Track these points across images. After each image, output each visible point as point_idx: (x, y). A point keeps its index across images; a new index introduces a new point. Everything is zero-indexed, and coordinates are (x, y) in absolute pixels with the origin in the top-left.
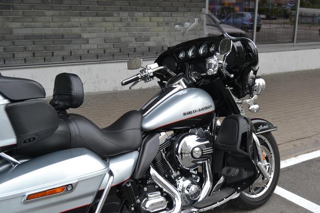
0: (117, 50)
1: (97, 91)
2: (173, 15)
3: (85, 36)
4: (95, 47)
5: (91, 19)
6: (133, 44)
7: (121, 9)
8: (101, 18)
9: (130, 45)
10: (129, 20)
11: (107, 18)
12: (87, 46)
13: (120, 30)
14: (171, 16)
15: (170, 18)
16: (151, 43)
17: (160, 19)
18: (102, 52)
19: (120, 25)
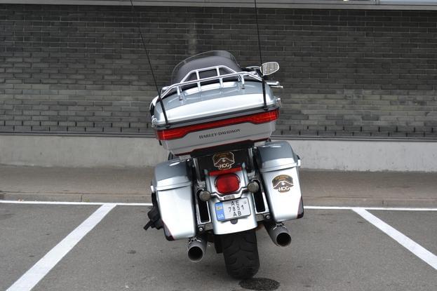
0: (341, 128)
1: (316, 168)
2: (410, 93)
3: (305, 112)
4: (316, 123)
5: (312, 96)
6: (359, 122)
7: (346, 87)
8: (323, 95)
9: (355, 124)
10: (355, 98)
11: (329, 96)
12: (308, 122)
13: (343, 107)
14: (408, 94)
15: (407, 96)
16: (381, 123)
17: (394, 98)
18: (323, 129)
19: (344, 102)
